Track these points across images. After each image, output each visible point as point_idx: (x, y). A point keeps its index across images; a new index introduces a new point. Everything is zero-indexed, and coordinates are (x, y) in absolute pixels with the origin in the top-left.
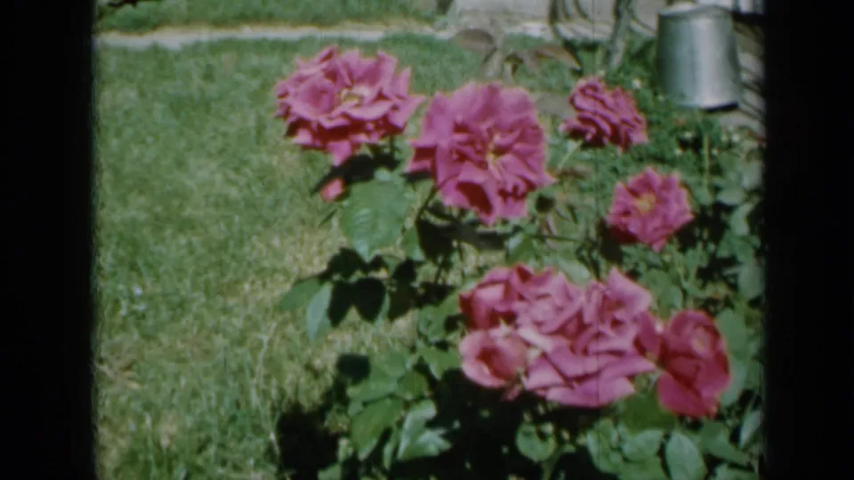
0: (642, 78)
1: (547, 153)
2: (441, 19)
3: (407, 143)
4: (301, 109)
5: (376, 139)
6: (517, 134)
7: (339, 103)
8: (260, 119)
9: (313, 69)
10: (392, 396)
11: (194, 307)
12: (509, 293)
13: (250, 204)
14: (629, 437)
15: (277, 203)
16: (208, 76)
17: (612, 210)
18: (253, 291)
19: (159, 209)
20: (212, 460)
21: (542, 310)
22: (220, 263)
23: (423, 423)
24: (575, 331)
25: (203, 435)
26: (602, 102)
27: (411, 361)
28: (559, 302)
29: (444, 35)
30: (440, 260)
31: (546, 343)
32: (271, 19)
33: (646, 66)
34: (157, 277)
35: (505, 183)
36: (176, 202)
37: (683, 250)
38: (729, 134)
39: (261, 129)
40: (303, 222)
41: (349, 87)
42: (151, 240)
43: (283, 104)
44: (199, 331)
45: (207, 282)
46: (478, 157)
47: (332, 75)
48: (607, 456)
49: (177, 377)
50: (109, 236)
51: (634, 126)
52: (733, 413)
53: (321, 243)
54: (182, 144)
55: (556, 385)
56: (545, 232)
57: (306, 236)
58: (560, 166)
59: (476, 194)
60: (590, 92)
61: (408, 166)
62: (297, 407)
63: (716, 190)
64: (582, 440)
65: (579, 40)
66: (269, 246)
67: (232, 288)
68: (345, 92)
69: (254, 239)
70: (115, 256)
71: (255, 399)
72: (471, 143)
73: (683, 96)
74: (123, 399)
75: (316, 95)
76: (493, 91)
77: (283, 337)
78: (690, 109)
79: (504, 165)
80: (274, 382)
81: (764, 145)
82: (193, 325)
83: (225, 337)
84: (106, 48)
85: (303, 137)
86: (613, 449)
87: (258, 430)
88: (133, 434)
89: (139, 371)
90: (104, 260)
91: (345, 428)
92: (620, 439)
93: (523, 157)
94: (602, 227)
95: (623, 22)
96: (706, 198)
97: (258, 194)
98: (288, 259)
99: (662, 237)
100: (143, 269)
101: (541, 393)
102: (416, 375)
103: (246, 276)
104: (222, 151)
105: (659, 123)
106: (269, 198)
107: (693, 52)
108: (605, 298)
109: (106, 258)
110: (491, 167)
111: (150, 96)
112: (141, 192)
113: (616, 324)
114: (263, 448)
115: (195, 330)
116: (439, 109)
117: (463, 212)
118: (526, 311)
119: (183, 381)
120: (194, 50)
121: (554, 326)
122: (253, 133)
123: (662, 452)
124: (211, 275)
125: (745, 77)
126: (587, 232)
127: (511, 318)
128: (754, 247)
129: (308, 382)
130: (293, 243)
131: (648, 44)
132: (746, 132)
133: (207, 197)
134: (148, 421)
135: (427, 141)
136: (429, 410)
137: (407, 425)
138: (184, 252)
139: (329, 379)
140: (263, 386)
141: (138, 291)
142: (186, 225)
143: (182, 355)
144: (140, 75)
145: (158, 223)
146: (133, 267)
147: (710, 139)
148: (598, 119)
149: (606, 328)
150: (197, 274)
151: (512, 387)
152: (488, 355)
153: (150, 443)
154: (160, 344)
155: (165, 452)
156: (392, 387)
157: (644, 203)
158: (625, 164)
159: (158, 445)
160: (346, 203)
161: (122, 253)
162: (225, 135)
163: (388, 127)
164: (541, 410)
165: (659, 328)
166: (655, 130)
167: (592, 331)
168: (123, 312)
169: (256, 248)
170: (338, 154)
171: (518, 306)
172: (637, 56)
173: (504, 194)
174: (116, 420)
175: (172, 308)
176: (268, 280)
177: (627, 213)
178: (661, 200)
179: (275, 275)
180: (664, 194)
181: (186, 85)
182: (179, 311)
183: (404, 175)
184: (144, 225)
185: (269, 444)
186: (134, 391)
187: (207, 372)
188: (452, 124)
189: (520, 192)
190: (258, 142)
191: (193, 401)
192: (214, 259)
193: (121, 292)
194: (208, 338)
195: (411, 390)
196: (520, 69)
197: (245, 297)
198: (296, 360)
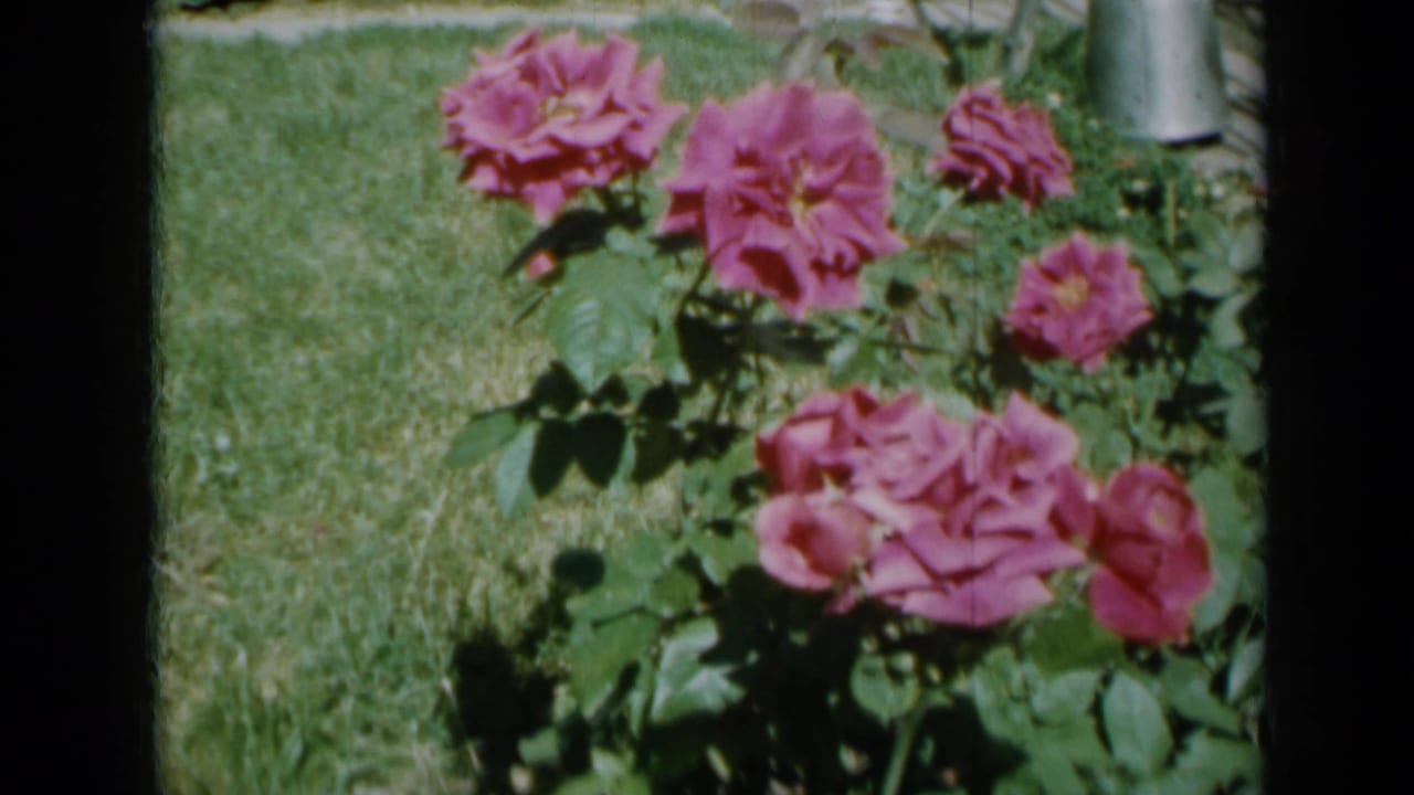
0: (1063, 92)
3: (659, 184)
4: (480, 132)
5: (605, 179)
6: (839, 168)
7: (543, 120)
8: (429, 158)
9: (500, 67)
10: (641, 610)
11: (321, 467)
12: (840, 435)
13: (413, 297)
14: (1041, 684)
15: (459, 293)
16: (345, 86)
17: (1014, 304)
18: (420, 441)
19: (262, 306)
20: (348, 722)
21: (895, 461)
22: (363, 396)
23: (694, 657)
24: (950, 497)
25: (333, 680)
26: (999, 128)
27: (671, 553)
28: (923, 448)
31: (899, 517)
33: (1068, 72)
34: (258, 418)
35: (822, 249)
36: (290, 295)
37: (1132, 372)
38: (1206, 184)
39: (431, 174)
40: (500, 325)
41: (560, 94)
42: (249, 358)
43: (453, 127)
44: (328, 508)
45: (341, 427)
46: (779, 207)
47: (530, 73)
48: (1003, 712)
49: (290, 584)
50: (179, 352)
51: (1049, 168)
52: (1216, 644)
54: (302, 198)
55: (919, 588)
56: (900, 339)
57: (507, 350)
58: (928, 229)
59: (773, 270)
60: (977, 108)
61: (660, 224)
63: (1187, 273)
64: (962, 686)
65: (959, 29)
66: (444, 366)
67: (382, 438)
68: (552, 102)
69: (421, 355)
70: (189, 385)
71: (420, 621)
72: (762, 183)
73: (1130, 122)
74: (200, 621)
75: (506, 109)
76: (799, 97)
77: (467, 516)
78: (1142, 144)
79: (820, 220)
80: (451, 592)
81: (1265, 203)
82: (316, 498)
83: (370, 516)
84: (177, 40)
85: (485, 178)
86: (1015, 699)
87: (423, 670)
88: (216, 680)
89: (227, 576)
90: (171, 390)
91: (567, 667)
92: (1026, 686)
93: (851, 205)
94: (997, 332)
96: (1170, 284)
97: (426, 281)
98: (477, 387)
99: (1100, 350)
100: (235, 405)
101: (892, 601)
102: (679, 575)
103: (405, 413)
104: (366, 211)
105: (1091, 165)
106: (446, 288)
107: (1146, 47)
108: (1000, 441)
109: (176, 386)
110: (798, 222)
111: (248, 119)
112: (234, 279)
113: (1019, 485)
114: (432, 701)
115: (321, 504)
116: (711, 126)
117: (759, 301)
118: (869, 464)
119: (300, 592)
120: (322, 43)
121: (913, 489)
122: (419, 180)
123: (1097, 709)
124: (349, 414)
125: (1233, 90)
126: (972, 339)
127: (843, 475)
128: (1249, 370)
129: (508, 591)
130: (485, 361)
131: (1072, 37)
132: (1235, 180)
133: (341, 285)
134: (241, 657)
135: (691, 182)
136: (705, 635)
137: (667, 660)
138: (303, 376)
139: (541, 587)
140: (433, 598)
141: (223, 441)
142: (307, 332)
143: (300, 549)
144: (232, 85)
145: (260, 328)
146: (218, 402)
147: (1176, 191)
148: (989, 155)
149: (1002, 492)
150: (326, 413)
151: (845, 590)
152: (803, 535)
153: (244, 697)
154: (262, 530)
155: (268, 710)
156: (641, 595)
157: (1069, 292)
158: (1035, 232)
159: (257, 700)
160: (557, 290)
161: (199, 377)
162: (372, 184)
163: (624, 157)
164: (892, 631)
165: (1092, 493)
166: (1086, 177)
167: (980, 495)
168: (201, 475)
169: (425, 371)
170: (543, 206)
171: (854, 456)
172: (1054, 56)
173: (819, 267)
174: (189, 656)
175: (284, 468)
176: (443, 421)
177: (1040, 309)
178: (1097, 289)
179: (455, 416)
180: (1102, 277)
181: (309, 101)
182: (295, 474)
183: (655, 240)
184: (234, 332)
185: (442, 695)
186: (218, 608)
187: (339, 577)
188: (731, 153)
189: (847, 264)
190: (426, 195)
191: (316, 625)
192: (352, 388)
193: (198, 443)
194: (342, 518)
195: (670, 600)
196: (851, 64)
197: (405, 451)
198: (489, 555)
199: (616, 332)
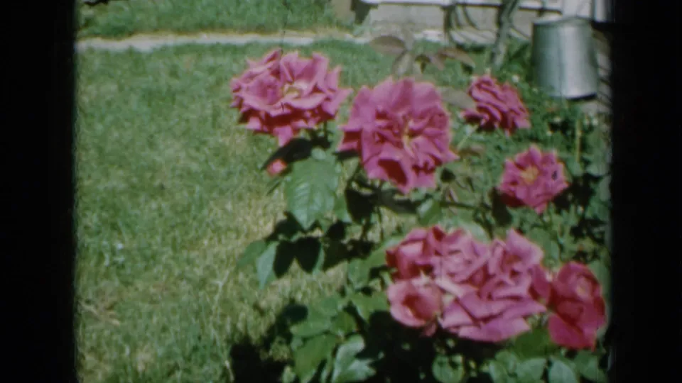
0: (519, 74)
1: (450, 135)
2: (358, 28)
3: (338, 127)
4: (252, 101)
5: (313, 125)
6: (426, 121)
7: (283, 96)
8: (215, 108)
9: (261, 68)
10: (327, 333)
11: (164, 258)
12: (427, 249)
13: (208, 176)
14: (520, 365)
15: (230, 174)
16: (174, 73)
17: (502, 180)
18: (211, 246)
19: (135, 180)
20: (179, 382)
21: (454, 263)
22: (184, 224)
23: (353, 354)
24: (481, 280)
25: (172, 363)
26: (494, 95)
27: (341, 304)
28: (467, 257)
29: (361, 41)
30: (364, 222)
31: (457, 290)
32: (223, 28)
33: (523, 65)
34: (134, 235)
35: (418, 160)
36: (148, 175)
37: (559, 211)
38: (590, 119)
39: (216, 115)
40: (250, 189)
41: (291, 83)
42: (129, 204)
43: (237, 97)
44: (168, 278)
45: (174, 239)
46: (396, 139)
47: (277, 73)
48: (505, 381)
49: (150, 315)
50: (94, 202)
51: (518, 114)
53: (265, 207)
54: (153, 128)
55: (467, 325)
56: (448, 200)
57: (253, 202)
58: (461, 145)
59: (394, 169)
60: (484, 86)
61: (339, 146)
62: (246, 339)
63: (586, 163)
64: (485, 369)
65: (469, 44)
66: (225, 211)
67: (194, 243)
68: (287, 86)
69: (212, 203)
70: (100, 216)
71: (213, 333)
72: (390, 127)
73: (552, 88)
74: (106, 333)
75: (266, 90)
76: (407, 85)
77: (236, 282)
78: (560, 99)
79: (417, 145)
80: (229, 319)
82: (162, 273)
83: (188, 282)
84: (92, 51)
85: (254, 124)
86: (510, 375)
87: (216, 357)
88: (115, 361)
89: (119, 311)
91: (286, 356)
92: (515, 367)
93: (431, 138)
94: (495, 194)
95: (505, 30)
96: (577, 169)
97: (214, 168)
98: (239, 220)
99: (543, 202)
100: (123, 229)
101: (454, 330)
102: (346, 315)
103: (205, 234)
104: (185, 133)
105: (534, 110)
106: (223, 171)
107: (560, 53)
108: (505, 253)
109: (89, 219)
110: (406, 146)
111: (127, 89)
112: (121, 166)
113: (514, 274)
114: (220, 372)
115: (164, 277)
116: (364, 100)
117: (382, 182)
118: (441, 264)
119: (155, 319)
120: (162, 52)
121: (464, 277)
122: (210, 119)
123: (545, 377)
124: (177, 233)
125: (601, 73)
126: (482, 198)
127: (429, 269)
129: (256, 318)
130: (243, 207)
131: (524, 47)
132: (602, 117)
133: (173, 170)
134: (127, 351)
135: (353, 126)
136: (358, 344)
137: (339, 355)
138: (155, 214)
139: (272, 318)
140: (220, 322)
141: (120, 246)
142: (157, 192)
143: (155, 298)
144: (119, 72)
145: (133, 191)
146: (114, 227)
148: (490, 108)
149: (506, 278)
150: (166, 232)
151: (429, 326)
152: (411, 301)
153: (129, 369)
154: (136, 289)
155: (140, 376)
156: (327, 325)
157: (529, 175)
158: (507, 143)
159: (136, 372)
160: (288, 178)
161: (105, 215)
162: (187, 121)
163: (322, 114)
164: (451, 343)
165: (549, 277)
166: (533, 116)
167: (496, 280)
168: (107, 262)
169: (214, 213)
170: (282, 137)
171: (434, 260)
172: (514, 57)
173: (417, 168)
174: (101, 350)
175: (146, 259)
176: (223, 237)
177: (514, 183)
178: (542, 173)
179: (229, 233)
180: (545, 167)
181: (156, 80)
182: (151, 262)
183: (335, 154)
184: (122, 193)
185: (225, 369)
186: (115, 327)
187: (174, 311)
188: (374, 113)
189: (429, 167)
190: (214, 125)
191: (163, 335)
192: (179, 220)
193: (104, 247)
194: (175, 283)
195: (342, 327)
196: (428, 67)
197: (205, 251)
198: (246, 301)
199: (318, 199)
